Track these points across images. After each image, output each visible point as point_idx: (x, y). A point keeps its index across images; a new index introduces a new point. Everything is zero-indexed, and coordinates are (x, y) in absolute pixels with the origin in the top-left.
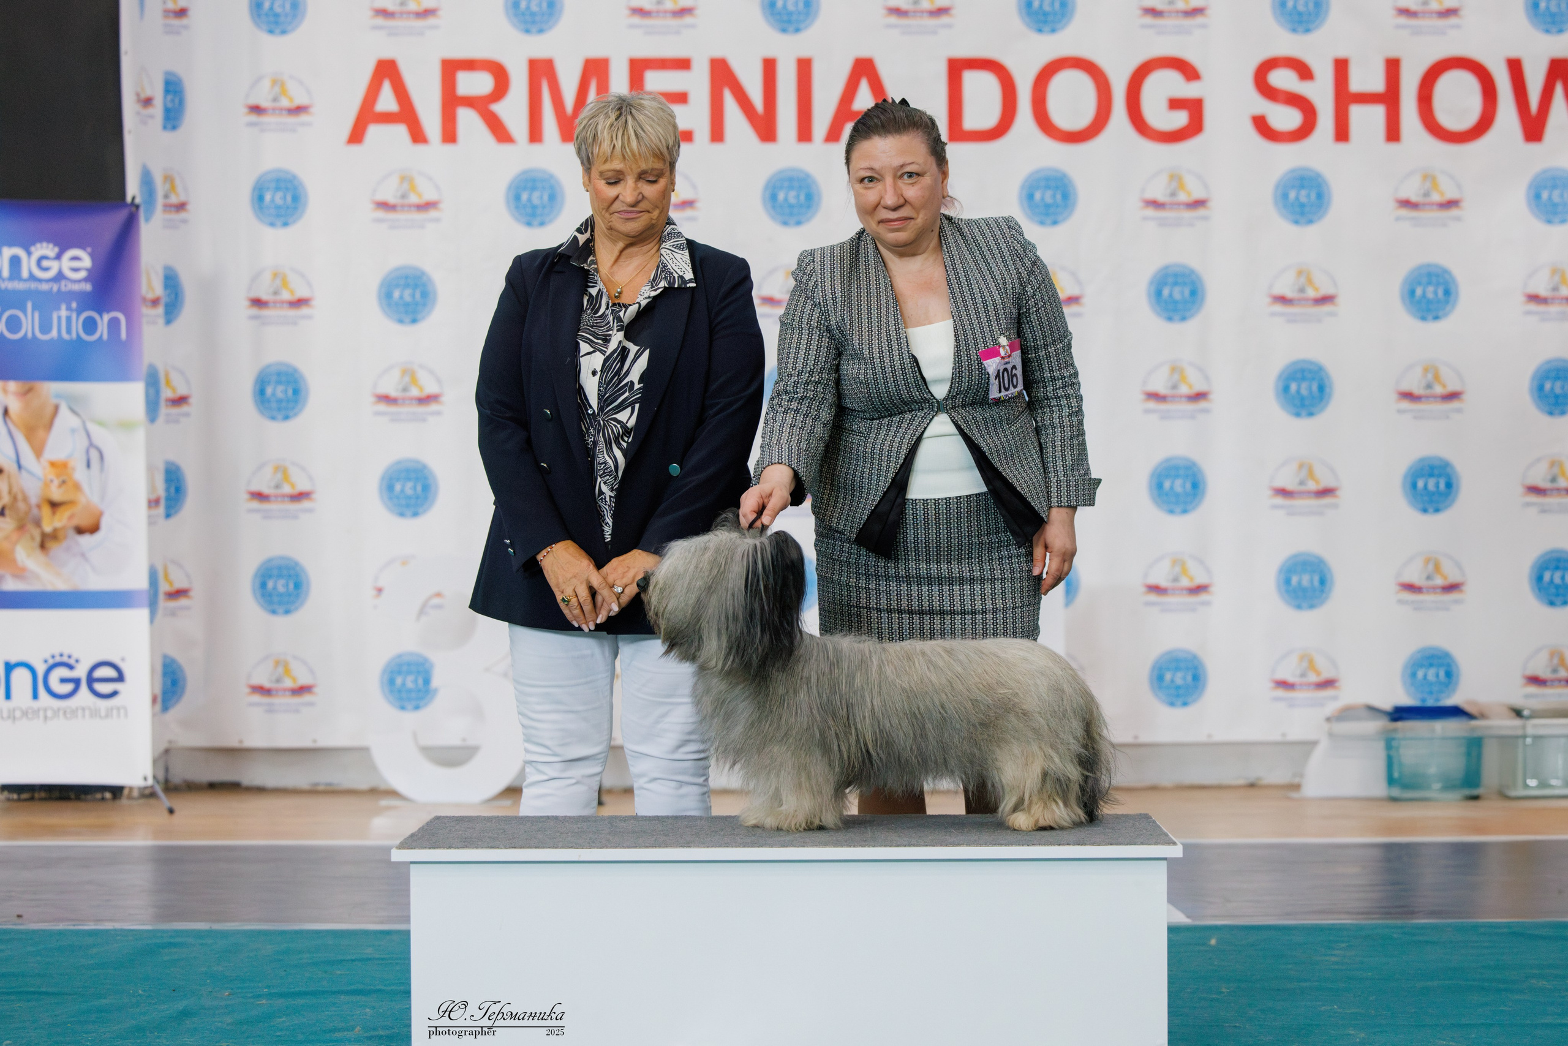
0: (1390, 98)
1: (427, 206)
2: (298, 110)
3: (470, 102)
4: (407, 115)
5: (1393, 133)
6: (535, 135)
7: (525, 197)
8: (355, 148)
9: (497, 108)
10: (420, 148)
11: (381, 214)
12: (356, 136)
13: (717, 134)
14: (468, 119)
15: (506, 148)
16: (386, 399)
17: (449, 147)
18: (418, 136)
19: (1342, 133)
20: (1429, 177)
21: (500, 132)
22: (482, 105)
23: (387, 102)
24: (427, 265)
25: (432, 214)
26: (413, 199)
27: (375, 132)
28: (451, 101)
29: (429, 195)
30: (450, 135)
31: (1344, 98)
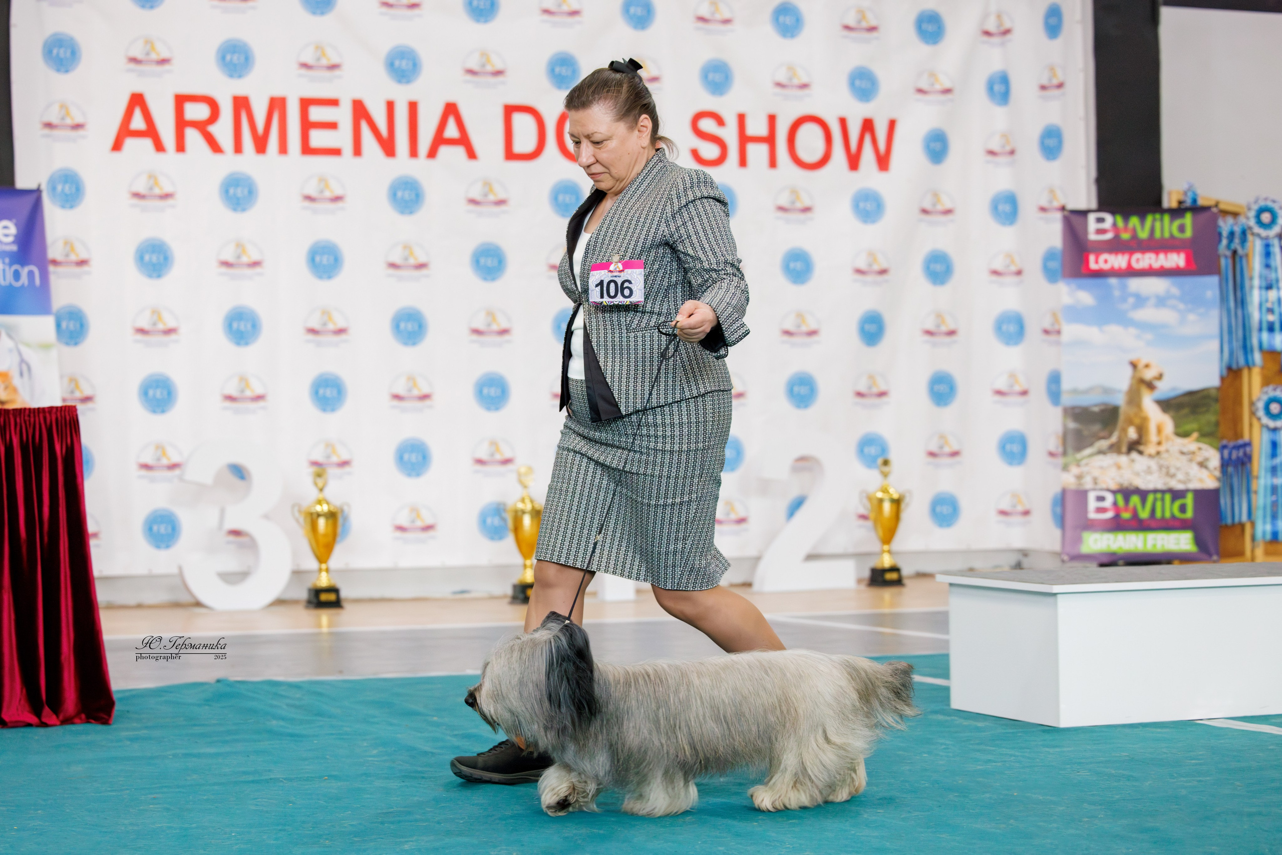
0: (770, 140)
1: (166, 196)
2: (78, 127)
3: (195, 124)
4: (151, 132)
5: (773, 163)
6: (238, 149)
7: (232, 191)
8: (116, 155)
9: (213, 129)
10: (161, 156)
11: (135, 201)
12: (117, 146)
13: (357, 151)
14: (192, 136)
15: (218, 157)
16: (141, 331)
17: (180, 156)
18: (159, 147)
19: (743, 162)
20: (794, 192)
21: (215, 146)
22: (202, 127)
23: (138, 122)
24: (167, 238)
25: (170, 202)
26: (157, 191)
27: (130, 143)
28: (181, 124)
29: (168, 189)
30: (181, 147)
31: (744, 140)
